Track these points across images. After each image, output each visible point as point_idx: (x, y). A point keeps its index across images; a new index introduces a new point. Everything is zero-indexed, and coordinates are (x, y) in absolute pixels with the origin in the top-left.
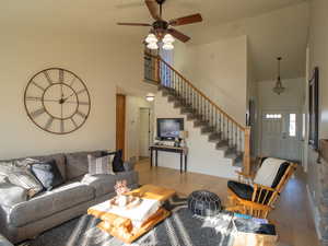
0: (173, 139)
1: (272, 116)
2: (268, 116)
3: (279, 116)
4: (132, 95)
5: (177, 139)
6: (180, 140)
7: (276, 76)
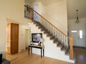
0: (38, 42)
1: (73, 31)
2: (72, 32)
3: (76, 31)
4: (22, 24)
5: (39, 42)
6: (41, 43)
7: (77, 17)
